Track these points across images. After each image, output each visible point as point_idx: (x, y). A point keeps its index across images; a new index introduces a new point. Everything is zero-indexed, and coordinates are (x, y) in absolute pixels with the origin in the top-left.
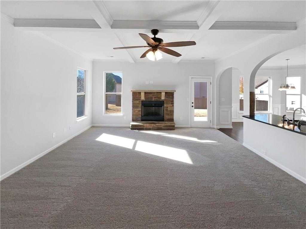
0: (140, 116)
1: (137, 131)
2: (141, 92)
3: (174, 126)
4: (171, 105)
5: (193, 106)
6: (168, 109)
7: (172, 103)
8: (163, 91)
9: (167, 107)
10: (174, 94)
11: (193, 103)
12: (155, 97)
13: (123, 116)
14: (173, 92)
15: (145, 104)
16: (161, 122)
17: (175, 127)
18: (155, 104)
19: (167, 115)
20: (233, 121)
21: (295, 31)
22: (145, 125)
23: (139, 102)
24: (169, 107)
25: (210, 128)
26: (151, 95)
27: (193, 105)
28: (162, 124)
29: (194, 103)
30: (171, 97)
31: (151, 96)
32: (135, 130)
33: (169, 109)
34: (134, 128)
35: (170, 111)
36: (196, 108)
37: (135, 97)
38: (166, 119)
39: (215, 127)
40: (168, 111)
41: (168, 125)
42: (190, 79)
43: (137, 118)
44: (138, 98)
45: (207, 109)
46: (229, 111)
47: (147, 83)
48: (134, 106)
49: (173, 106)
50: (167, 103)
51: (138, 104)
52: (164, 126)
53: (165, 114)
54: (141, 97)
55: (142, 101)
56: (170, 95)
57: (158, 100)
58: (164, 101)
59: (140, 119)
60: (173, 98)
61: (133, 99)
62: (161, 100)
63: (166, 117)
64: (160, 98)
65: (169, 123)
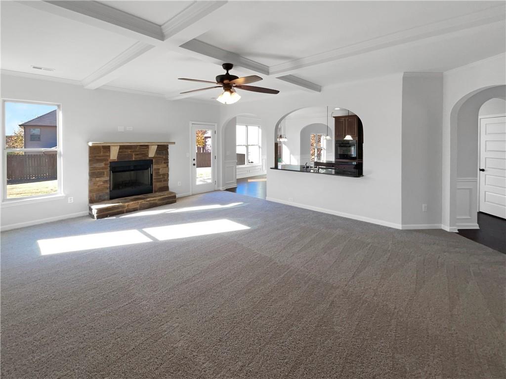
0: (108, 191)
1: (115, 218)
2: (109, 146)
3: (175, 197)
4: (165, 165)
5: (194, 165)
6: (159, 172)
7: (166, 161)
8: (154, 143)
9: (159, 169)
10: (168, 148)
11: (194, 160)
12: (137, 154)
13: (66, 197)
14: (168, 145)
15: (116, 168)
16: (149, 195)
17: (177, 197)
18: (135, 166)
19: (157, 182)
20: (238, 177)
21: (319, 93)
22: (127, 204)
23: (105, 164)
24: (161, 169)
25: (215, 191)
26: (130, 150)
27: (195, 162)
28: (155, 197)
29: (196, 160)
30: (164, 152)
31: (130, 153)
32: (107, 217)
33: (161, 171)
34: (102, 214)
35: (164, 175)
36: (198, 166)
37: (95, 157)
38: (157, 190)
39: (221, 188)
40: (160, 175)
41: (164, 197)
42: (191, 125)
43: (100, 196)
44: (103, 156)
45: (210, 167)
46: (233, 167)
47: (121, 129)
48: (93, 174)
49: (168, 165)
50: (157, 163)
51: (103, 168)
52: (159, 200)
53: (153, 180)
54: (109, 156)
55: (112, 163)
56: (163, 149)
57: (143, 158)
58: (152, 160)
59: (107, 197)
60: (167, 154)
61: (90, 161)
62: (148, 159)
63: (156, 185)
64: (146, 155)
65: (165, 194)
